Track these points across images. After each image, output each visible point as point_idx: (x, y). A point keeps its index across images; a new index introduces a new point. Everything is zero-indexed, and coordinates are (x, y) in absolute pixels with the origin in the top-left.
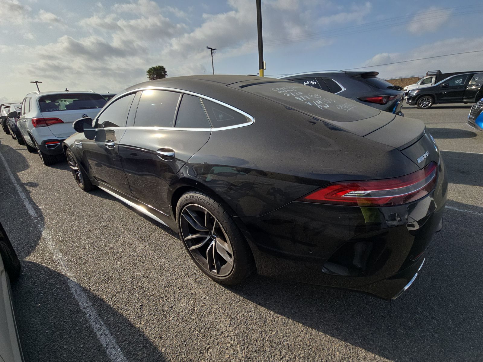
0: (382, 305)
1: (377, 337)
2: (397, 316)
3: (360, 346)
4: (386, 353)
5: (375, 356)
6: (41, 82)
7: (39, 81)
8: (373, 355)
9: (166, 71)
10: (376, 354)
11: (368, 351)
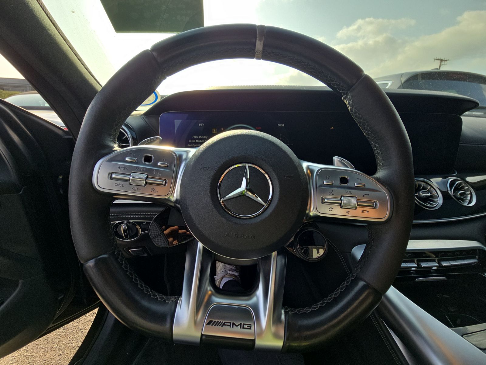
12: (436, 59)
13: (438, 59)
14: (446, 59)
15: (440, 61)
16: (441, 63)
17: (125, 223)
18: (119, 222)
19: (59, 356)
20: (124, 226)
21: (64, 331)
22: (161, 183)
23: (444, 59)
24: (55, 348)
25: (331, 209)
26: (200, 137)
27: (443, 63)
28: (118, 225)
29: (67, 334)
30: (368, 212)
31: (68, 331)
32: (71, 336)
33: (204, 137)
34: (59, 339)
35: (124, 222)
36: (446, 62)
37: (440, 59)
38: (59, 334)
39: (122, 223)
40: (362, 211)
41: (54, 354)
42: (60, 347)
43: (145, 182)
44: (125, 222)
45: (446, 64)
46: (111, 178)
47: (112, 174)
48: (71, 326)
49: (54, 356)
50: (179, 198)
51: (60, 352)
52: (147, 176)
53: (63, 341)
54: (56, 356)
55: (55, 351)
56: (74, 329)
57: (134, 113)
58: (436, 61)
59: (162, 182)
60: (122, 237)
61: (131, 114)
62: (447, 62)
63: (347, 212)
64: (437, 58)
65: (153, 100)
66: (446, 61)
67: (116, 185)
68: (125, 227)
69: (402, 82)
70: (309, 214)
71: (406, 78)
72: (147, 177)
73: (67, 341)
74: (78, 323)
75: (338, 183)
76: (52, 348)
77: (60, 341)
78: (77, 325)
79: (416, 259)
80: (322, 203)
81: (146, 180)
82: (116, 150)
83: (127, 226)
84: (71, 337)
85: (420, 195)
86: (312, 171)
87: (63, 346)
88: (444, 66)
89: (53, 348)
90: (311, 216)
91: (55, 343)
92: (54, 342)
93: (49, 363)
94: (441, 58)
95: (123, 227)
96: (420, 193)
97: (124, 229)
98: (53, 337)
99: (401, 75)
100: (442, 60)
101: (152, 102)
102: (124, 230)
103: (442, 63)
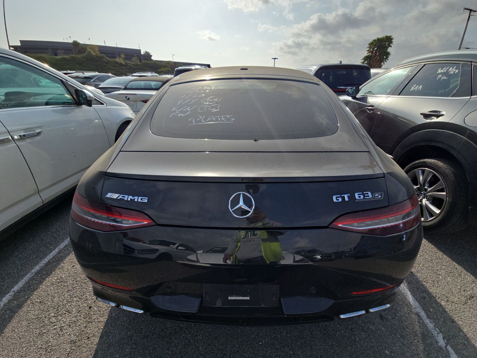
0: (155, 330)
1: (118, 328)
2: (144, 345)
3: (109, 316)
4: (105, 337)
5: (102, 329)
6: (278, 59)
7: (277, 58)
8: (102, 327)
9: (392, 42)
10: (103, 330)
11: (106, 323)
12: (466, 9)
13: (467, 9)
14: (475, 10)
15: (469, 11)
16: (470, 13)
23: (473, 10)
36: (475, 13)
37: (469, 9)
45: (475, 16)
58: (465, 10)
64: (466, 8)
94: (471, 8)
100: (471, 10)
103: (471, 14)
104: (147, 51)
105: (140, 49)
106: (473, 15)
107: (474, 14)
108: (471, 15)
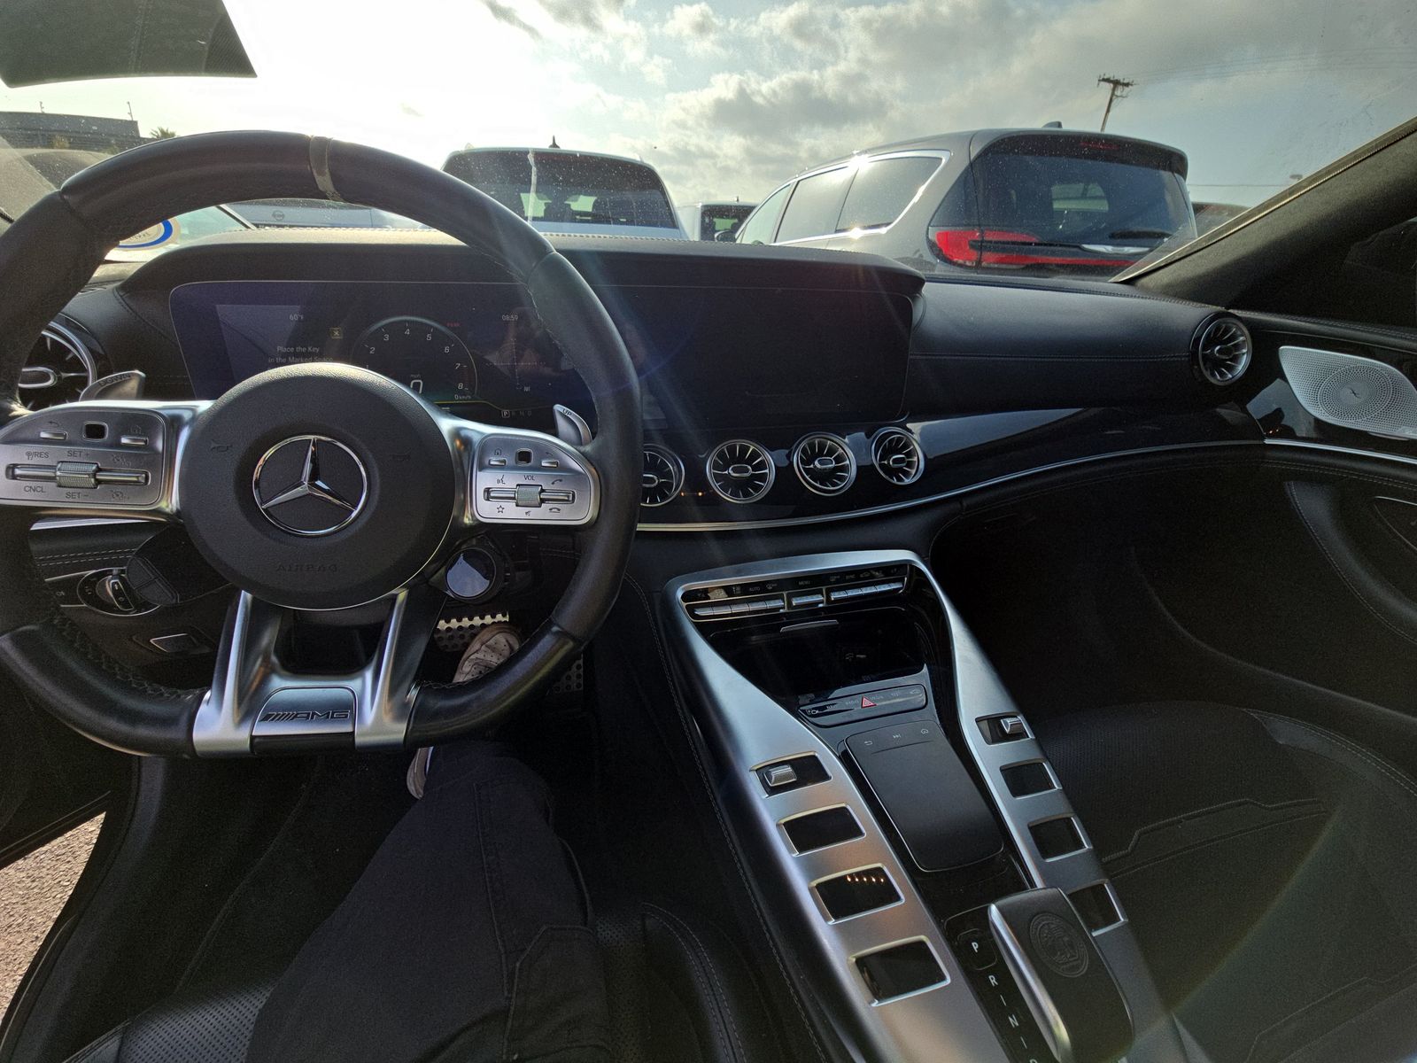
12: (1104, 80)
13: (1108, 80)
14: (1125, 82)
15: (1112, 85)
16: (1114, 90)
17: (115, 572)
18: (94, 571)
19: (32, 941)
20: (113, 581)
21: (34, 884)
22: (135, 479)
23: (1122, 81)
24: (19, 925)
25: (500, 509)
26: (299, 349)
27: (1120, 88)
28: (95, 579)
29: (45, 890)
30: (559, 510)
31: (46, 884)
32: (55, 893)
33: (310, 349)
34: (25, 904)
35: (111, 570)
36: (1127, 89)
37: (1112, 79)
38: (21, 893)
39: (105, 574)
40: (551, 509)
41: (20, 940)
42: (32, 922)
43: (93, 480)
44: (115, 570)
45: (1126, 97)
46: (14, 477)
47: (14, 466)
48: (50, 872)
49: (19, 945)
50: (179, 508)
51: (34, 934)
52: (98, 467)
53: (35, 909)
54: (26, 942)
55: (19, 932)
56: (63, 877)
57: (100, 272)
58: (1102, 83)
59: (137, 477)
60: (111, 608)
61: (90, 277)
62: (1130, 87)
63: (527, 513)
64: (1106, 77)
65: (157, 234)
66: (1127, 85)
67: (27, 489)
68: (113, 584)
69: (972, 158)
70: (460, 520)
71: (983, 145)
72: (99, 470)
73: (47, 906)
74: (69, 862)
75: (510, 460)
76: (11, 926)
77: (28, 909)
78: (68, 866)
79: (785, 594)
80: (488, 500)
81: (94, 476)
82: (18, 416)
83: (122, 579)
84: (59, 896)
85: (815, 467)
86: (467, 442)
87: (39, 920)
88: (1120, 99)
89: (13, 926)
90: (466, 524)
91: (16, 915)
92: (11, 913)
93: (9, 960)
94: (1117, 77)
95: (110, 584)
96: (816, 462)
97: (113, 587)
98: (6, 902)
99: (972, 137)
100: (1116, 83)
101: (156, 239)
102: (113, 589)
103: (1116, 93)
104: (165, 130)
105: (134, 120)
106: (1121, 96)
107: (1124, 94)
108: (1117, 96)
